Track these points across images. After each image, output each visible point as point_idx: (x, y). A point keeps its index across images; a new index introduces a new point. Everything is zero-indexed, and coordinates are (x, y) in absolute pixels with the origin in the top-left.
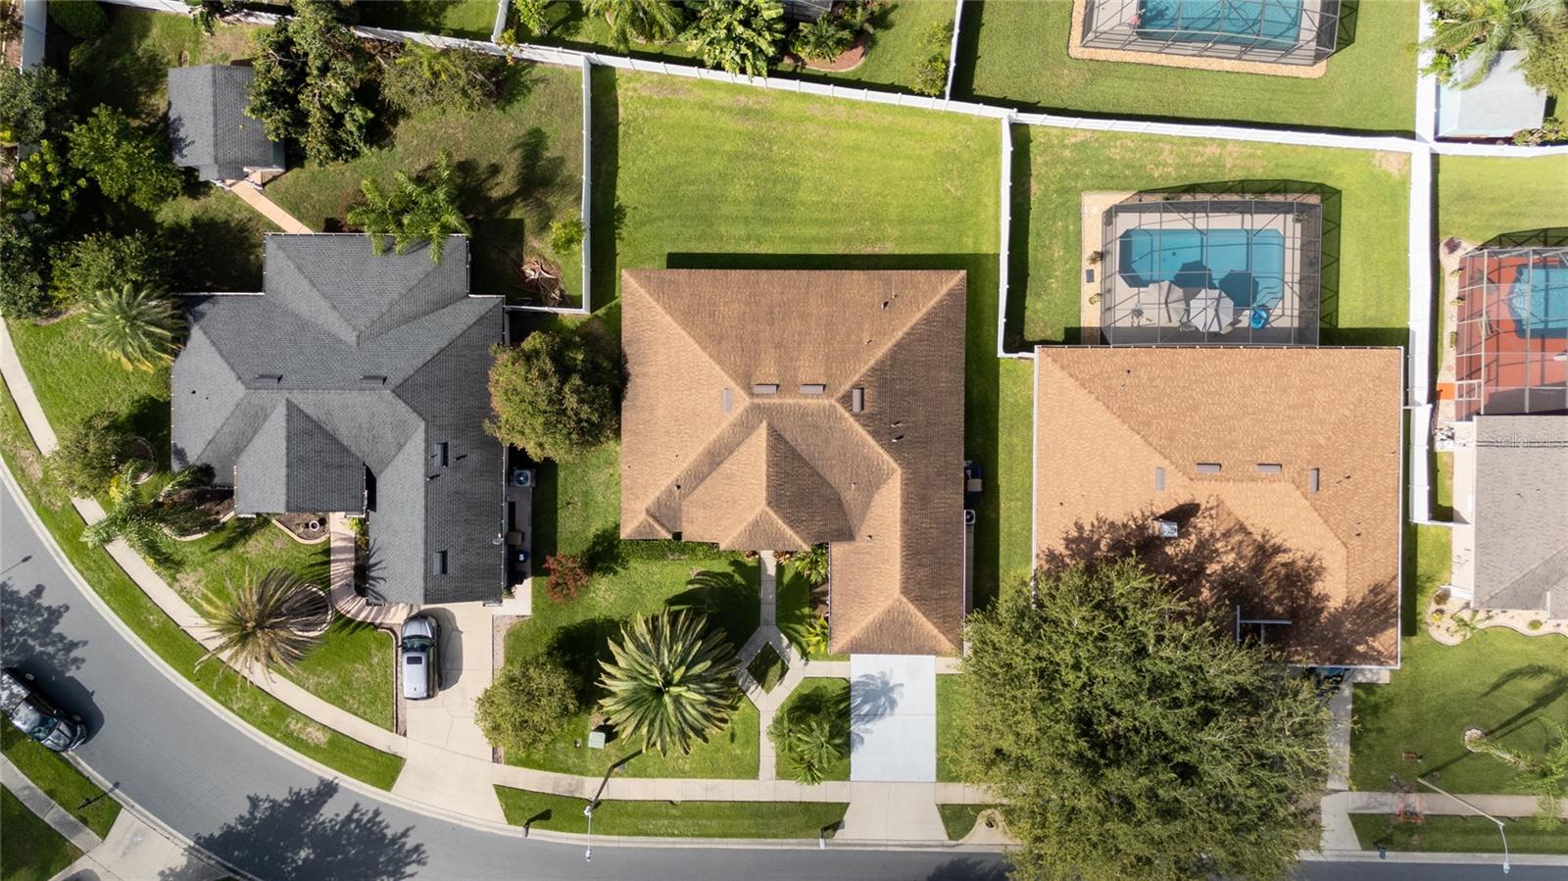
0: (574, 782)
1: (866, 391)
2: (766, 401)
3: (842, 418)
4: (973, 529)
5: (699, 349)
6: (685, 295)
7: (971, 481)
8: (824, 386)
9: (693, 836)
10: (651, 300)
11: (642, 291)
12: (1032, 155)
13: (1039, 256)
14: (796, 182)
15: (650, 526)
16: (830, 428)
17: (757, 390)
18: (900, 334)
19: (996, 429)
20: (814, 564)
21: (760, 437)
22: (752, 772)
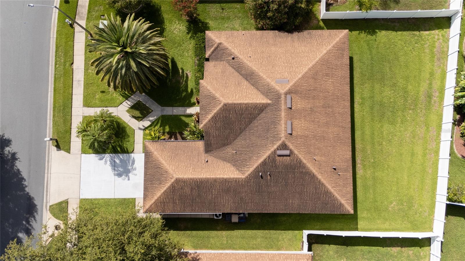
0: (83, 15)
1: (288, 158)
2: (283, 102)
3: (273, 144)
4: (212, 217)
5: (309, 66)
6: (337, 61)
7: (237, 216)
8: (291, 134)
9: (55, 74)
10: (334, 43)
11: (338, 39)
12: (413, 248)
13: (358, 253)
14: (393, 123)
15: (213, 45)
16: (267, 138)
17: (289, 97)
18: (320, 177)
19: (264, 229)
20: (193, 133)
21: (261, 100)
22: (87, 104)
